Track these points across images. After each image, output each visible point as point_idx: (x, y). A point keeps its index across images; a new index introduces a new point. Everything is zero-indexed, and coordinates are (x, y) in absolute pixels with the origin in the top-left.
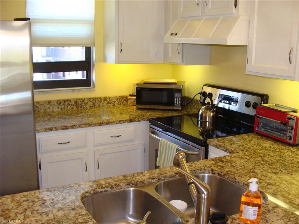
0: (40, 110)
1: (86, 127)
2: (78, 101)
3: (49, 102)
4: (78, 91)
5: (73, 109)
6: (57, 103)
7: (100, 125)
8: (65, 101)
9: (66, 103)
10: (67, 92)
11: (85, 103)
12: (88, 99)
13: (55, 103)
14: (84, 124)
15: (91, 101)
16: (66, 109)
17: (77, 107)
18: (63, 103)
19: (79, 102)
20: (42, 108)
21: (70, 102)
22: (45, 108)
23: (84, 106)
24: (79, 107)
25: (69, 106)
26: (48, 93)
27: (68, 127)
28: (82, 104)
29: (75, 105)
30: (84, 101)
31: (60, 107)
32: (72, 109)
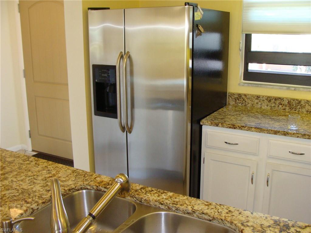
0: (247, 104)
1: (256, 132)
2: (292, 101)
3: (258, 97)
4: (295, 90)
5: (285, 109)
6: (267, 100)
7: (275, 134)
8: (276, 99)
9: (278, 102)
10: (280, 89)
11: (301, 106)
12: (306, 101)
13: (264, 99)
14: (255, 128)
15: (309, 104)
16: (277, 108)
17: (290, 108)
18: (273, 101)
19: (294, 103)
20: (249, 102)
21: (282, 101)
22: (253, 103)
23: (299, 109)
24: (293, 109)
25: (280, 106)
26: (258, 87)
27: (235, 127)
28: (297, 106)
29: (287, 106)
30: (300, 103)
31: (270, 104)
32: (283, 109)
